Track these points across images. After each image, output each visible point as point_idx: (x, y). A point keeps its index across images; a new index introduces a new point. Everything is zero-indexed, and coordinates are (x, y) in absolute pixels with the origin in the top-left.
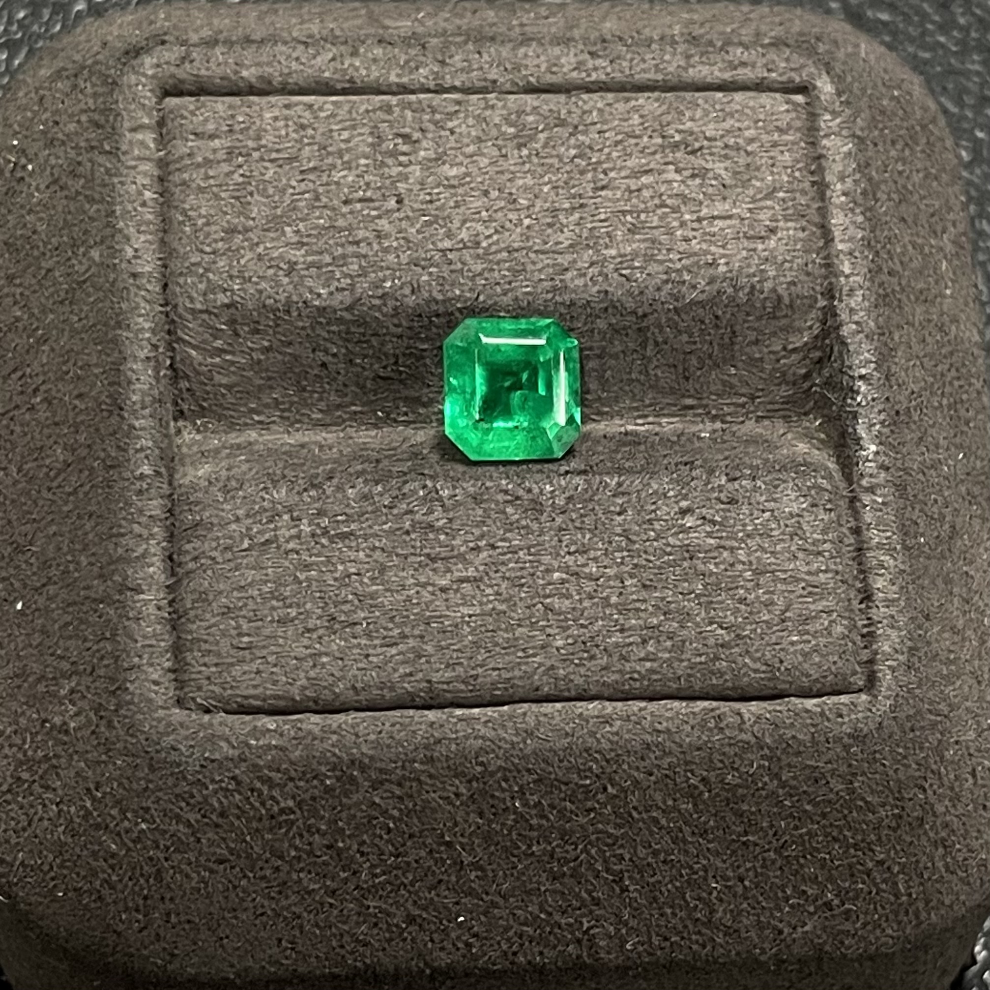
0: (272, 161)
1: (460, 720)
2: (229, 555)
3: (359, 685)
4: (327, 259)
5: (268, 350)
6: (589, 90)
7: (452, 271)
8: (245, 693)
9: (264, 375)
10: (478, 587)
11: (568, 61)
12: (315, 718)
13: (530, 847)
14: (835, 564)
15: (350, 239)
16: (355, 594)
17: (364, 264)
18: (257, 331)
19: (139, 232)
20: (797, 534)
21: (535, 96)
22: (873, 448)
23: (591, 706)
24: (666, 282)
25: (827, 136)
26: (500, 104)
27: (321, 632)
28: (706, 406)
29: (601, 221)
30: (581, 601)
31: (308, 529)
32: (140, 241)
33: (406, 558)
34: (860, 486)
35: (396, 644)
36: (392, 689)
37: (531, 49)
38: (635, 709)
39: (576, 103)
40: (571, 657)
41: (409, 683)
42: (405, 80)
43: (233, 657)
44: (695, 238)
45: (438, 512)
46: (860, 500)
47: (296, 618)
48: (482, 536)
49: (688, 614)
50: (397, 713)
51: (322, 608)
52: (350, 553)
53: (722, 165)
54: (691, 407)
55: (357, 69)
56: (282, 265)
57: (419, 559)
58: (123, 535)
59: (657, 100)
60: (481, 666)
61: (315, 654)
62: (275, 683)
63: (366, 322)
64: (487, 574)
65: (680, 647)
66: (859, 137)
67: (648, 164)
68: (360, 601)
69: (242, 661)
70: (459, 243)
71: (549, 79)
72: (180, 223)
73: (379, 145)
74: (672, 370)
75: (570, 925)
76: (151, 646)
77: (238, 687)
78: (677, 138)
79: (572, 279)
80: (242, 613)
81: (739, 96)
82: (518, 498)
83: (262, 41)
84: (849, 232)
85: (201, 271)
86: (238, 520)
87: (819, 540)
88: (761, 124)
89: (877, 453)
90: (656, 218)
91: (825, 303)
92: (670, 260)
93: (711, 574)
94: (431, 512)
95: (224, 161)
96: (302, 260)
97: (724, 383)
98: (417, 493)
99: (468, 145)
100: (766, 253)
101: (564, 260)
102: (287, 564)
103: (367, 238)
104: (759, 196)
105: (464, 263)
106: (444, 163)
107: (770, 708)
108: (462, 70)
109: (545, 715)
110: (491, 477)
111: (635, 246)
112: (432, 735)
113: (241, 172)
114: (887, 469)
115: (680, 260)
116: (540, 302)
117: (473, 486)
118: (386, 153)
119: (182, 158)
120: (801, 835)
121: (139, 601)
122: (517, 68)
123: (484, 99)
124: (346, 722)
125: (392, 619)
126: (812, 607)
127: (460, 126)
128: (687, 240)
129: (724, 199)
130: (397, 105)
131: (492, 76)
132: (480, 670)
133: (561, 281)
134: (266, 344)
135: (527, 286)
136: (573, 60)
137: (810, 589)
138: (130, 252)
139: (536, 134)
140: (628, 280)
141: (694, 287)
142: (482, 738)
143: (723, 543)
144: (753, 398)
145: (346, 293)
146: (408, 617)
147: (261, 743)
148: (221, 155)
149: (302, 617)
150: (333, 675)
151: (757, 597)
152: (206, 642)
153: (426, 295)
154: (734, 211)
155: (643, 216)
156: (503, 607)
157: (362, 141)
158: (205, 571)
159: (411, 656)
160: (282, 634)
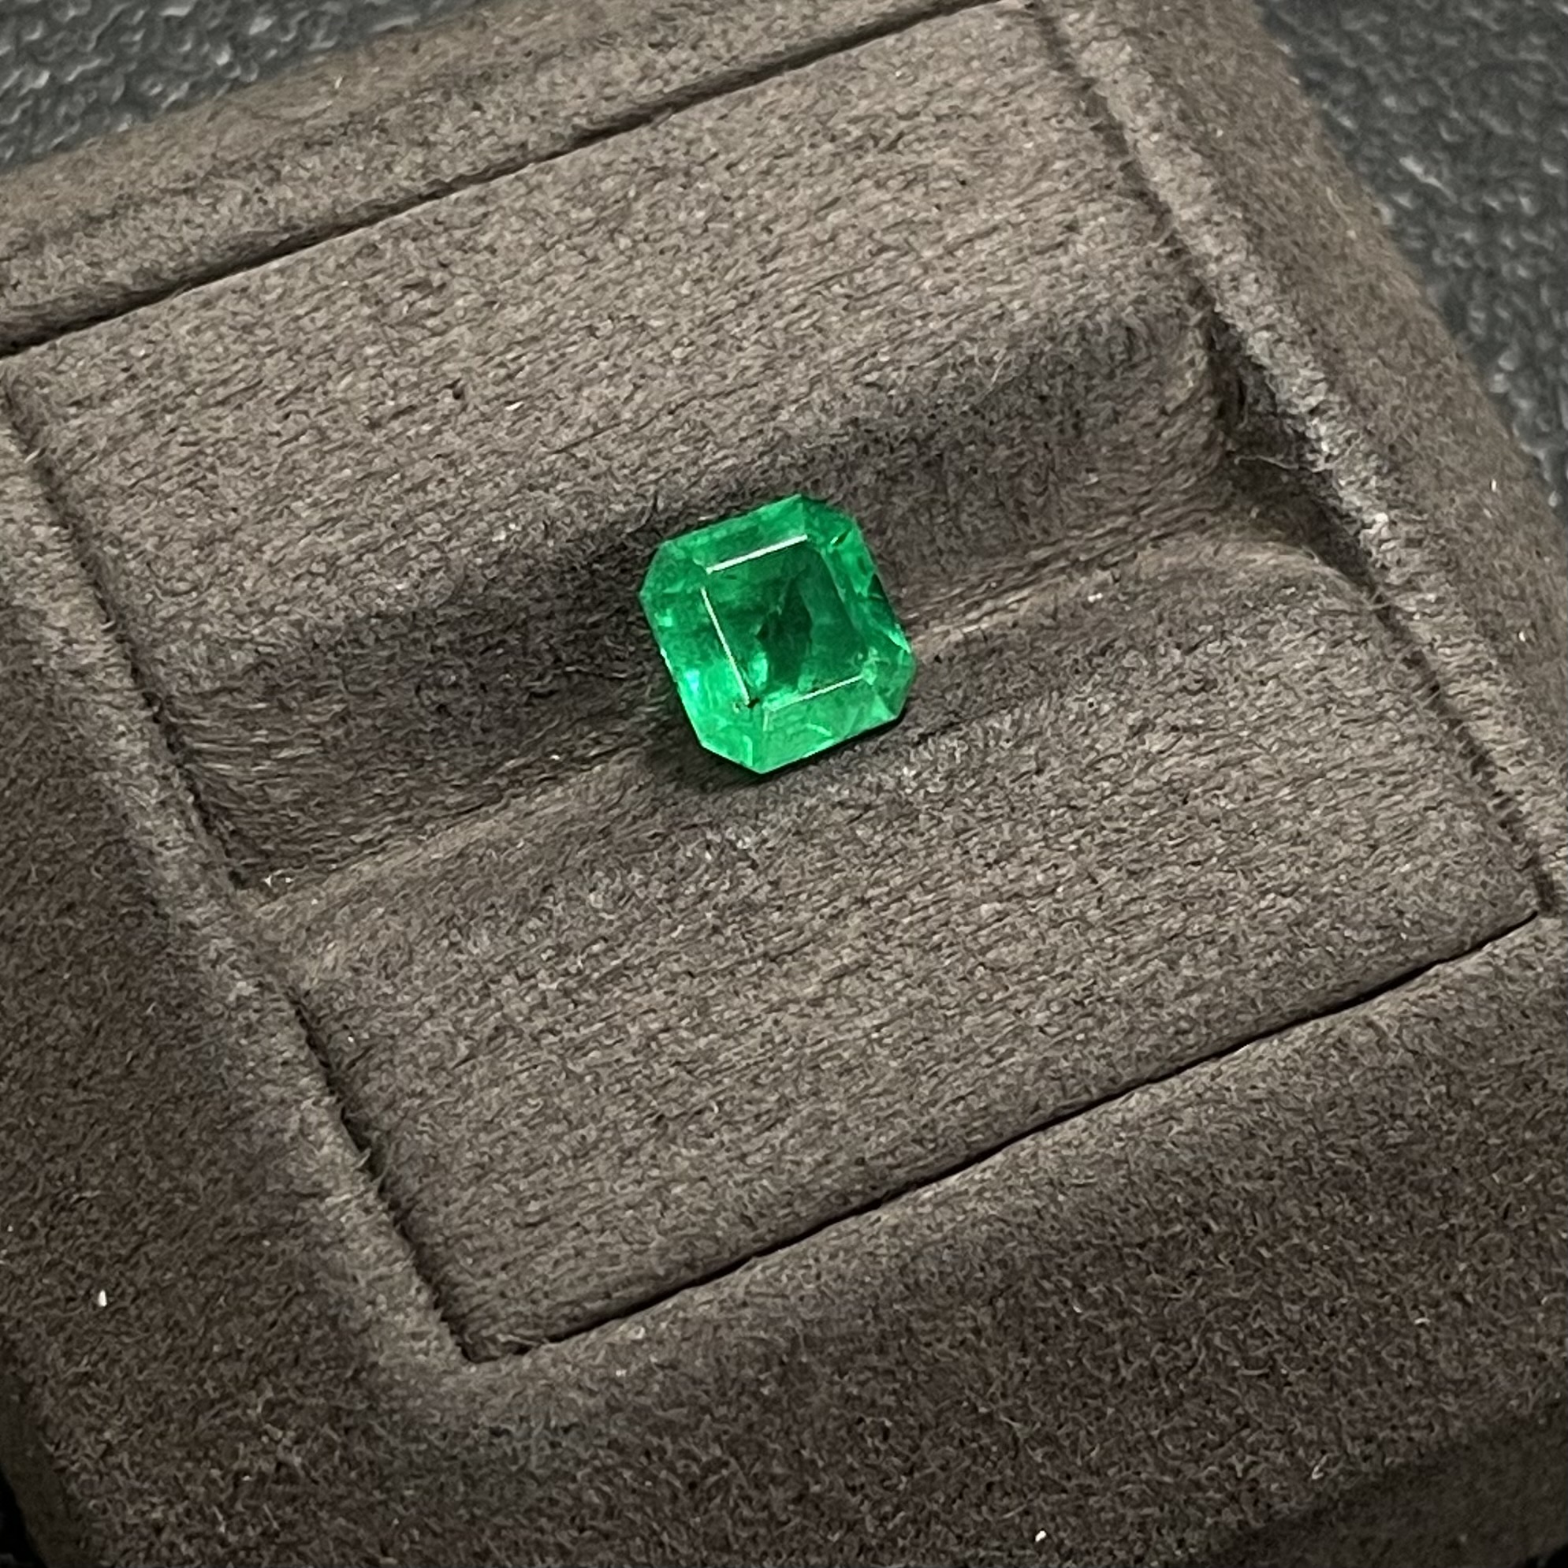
0: (222, 403)
1: (937, 1206)
2: (443, 1079)
3: (751, 1212)
4: (386, 531)
5: (343, 718)
6: (678, 107)
7: (595, 478)
8: (572, 1296)
9: (350, 762)
10: (869, 976)
11: (624, 68)
12: (701, 1294)
13: (1116, 1371)
14: (1412, 724)
15: (407, 484)
16: (678, 1063)
17: (447, 518)
18: (317, 693)
19: (55, 600)
20: (1332, 701)
21: (598, 145)
22: (1382, 518)
23: (1132, 1102)
24: (941, 371)
25: (1085, 46)
26: (549, 178)
27: (650, 1147)
28: (1067, 552)
29: (795, 310)
30: (1042, 937)
31: (554, 986)
32: (62, 614)
33: (733, 974)
34: (1388, 586)
35: (782, 1120)
36: (807, 1196)
37: (557, 72)
38: (1205, 1079)
39: (668, 133)
40: (1069, 1033)
41: (829, 1175)
42: (377, 194)
43: (527, 1244)
44: (957, 283)
45: (751, 879)
46: (1398, 609)
47: (600, 1140)
48: (839, 891)
49: (1221, 893)
50: (831, 1232)
51: (634, 1107)
52: (638, 1000)
53: (946, 150)
54: (1045, 563)
55: (290, 203)
56: (315, 568)
57: (754, 967)
58: (251, 1112)
59: (795, 83)
60: (934, 1103)
61: (657, 1188)
62: (614, 1260)
63: (488, 612)
64: (874, 950)
65: (1231, 951)
66: (1133, 32)
67: (829, 190)
68: (690, 1072)
69: (546, 1244)
70: (582, 429)
71: (607, 110)
72: (115, 560)
73: (384, 315)
74: (998, 512)
75: (1211, 1478)
76: (381, 1278)
77: (557, 1291)
78: (856, 132)
79: (791, 420)
80: (508, 1166)
81: (920, 31)
82: (868, 807)
83: (114, 214)
84: (1188, 188)
85: (187, 625)
86: (432, 1014)
87: (1369, 697)
88: (975, 64)
89: (1392, 523)
90: (880, 272)
91: (1199, 315)
92: (933, 333)
93: (1227, 814)
94: (736, 882)
95: (144, 430)
96: (342, 547)
97: (1085, 503)
98: (702, 860)
99: (527, 263)
100: (1079, 267)
101: (766, 393)
102: (544, 1056)
103: (434, 473)
104: (1027, 179)
105: (608, 458)
106: (502, 306)
107: (1412, 997)
108: (463, 144)
109: (1069, 1145)
110: (807, 789)
111: (868, 328)
112: (905, 1248)
113: (180, 439)
114: (1419, 543)
115: (949, 326)
116: (757, 475)
117: (787, 813)
118: (399, 324)
119: (71, 451)
120: (1528, 1185)
121: (329, 1210)
122: (549, 111)
123: (518, 178)
124: (752, 1282)
125: (755, 1082)
126: (1407, 807)
127: (501, 236)
128: (944, 291)
129: (974, 203)
130: (384, 239)
131: (515, 138)
132: (933, 1111)
133: (776, 429)
134: (337, 708)
135: (725, 457)
136: (632, 65)
137: (1391, 780)
138: (55, 639)
139: (629, 206)
140: (881, 388)
141: (989, 362)
142: (985, 1221)
143: (1222, 757)
144: (1136, 511)
145: (440, 574)
146: (779, 1069)
147: (634, 1368)
148: (134, 422)
149: (608, 1134)
150: (701, 1211)
151: (1317, 824)
152: (469, 1236)
153: (570, 531)
154: (997, 217)
155: (858, 278)
156: (924, 993)
157: (354, 315)
158: (416, 1121)
159: (813, 1129)
160: (590, 1176)
